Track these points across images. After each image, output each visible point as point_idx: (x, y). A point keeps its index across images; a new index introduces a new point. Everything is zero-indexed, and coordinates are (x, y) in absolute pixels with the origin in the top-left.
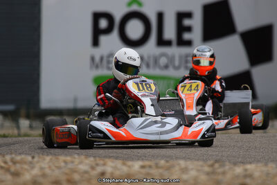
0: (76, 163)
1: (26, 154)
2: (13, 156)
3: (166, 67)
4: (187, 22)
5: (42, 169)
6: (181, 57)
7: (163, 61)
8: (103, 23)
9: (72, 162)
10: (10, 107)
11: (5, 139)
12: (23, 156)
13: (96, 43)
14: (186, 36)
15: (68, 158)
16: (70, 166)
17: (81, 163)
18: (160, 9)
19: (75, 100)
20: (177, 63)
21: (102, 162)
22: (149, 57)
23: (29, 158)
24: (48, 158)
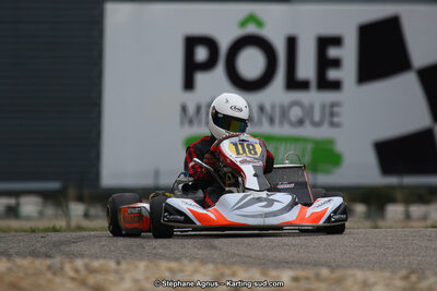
0: (188, 273)
1: (105, 258)
2: (87, 260)
3: (301, 122)
4: (333, 52)
5: (136, 281)
6: (323, 107)
7: (296, 113)
8: (201, 54)
9: (182, 271)
10: (54, 185)
11: (59, 234)
12: (102, 262)
13: (189, 84)
14: (332, 74)
15: (173, 265)
16: (180, 276)
17: (196, 271)
18: (291, 31)
19: (157, 174)
20: (317, 117)
21: (227, 271)
22: (273, 107)
23: (112, 264)
24: (142, 265)
